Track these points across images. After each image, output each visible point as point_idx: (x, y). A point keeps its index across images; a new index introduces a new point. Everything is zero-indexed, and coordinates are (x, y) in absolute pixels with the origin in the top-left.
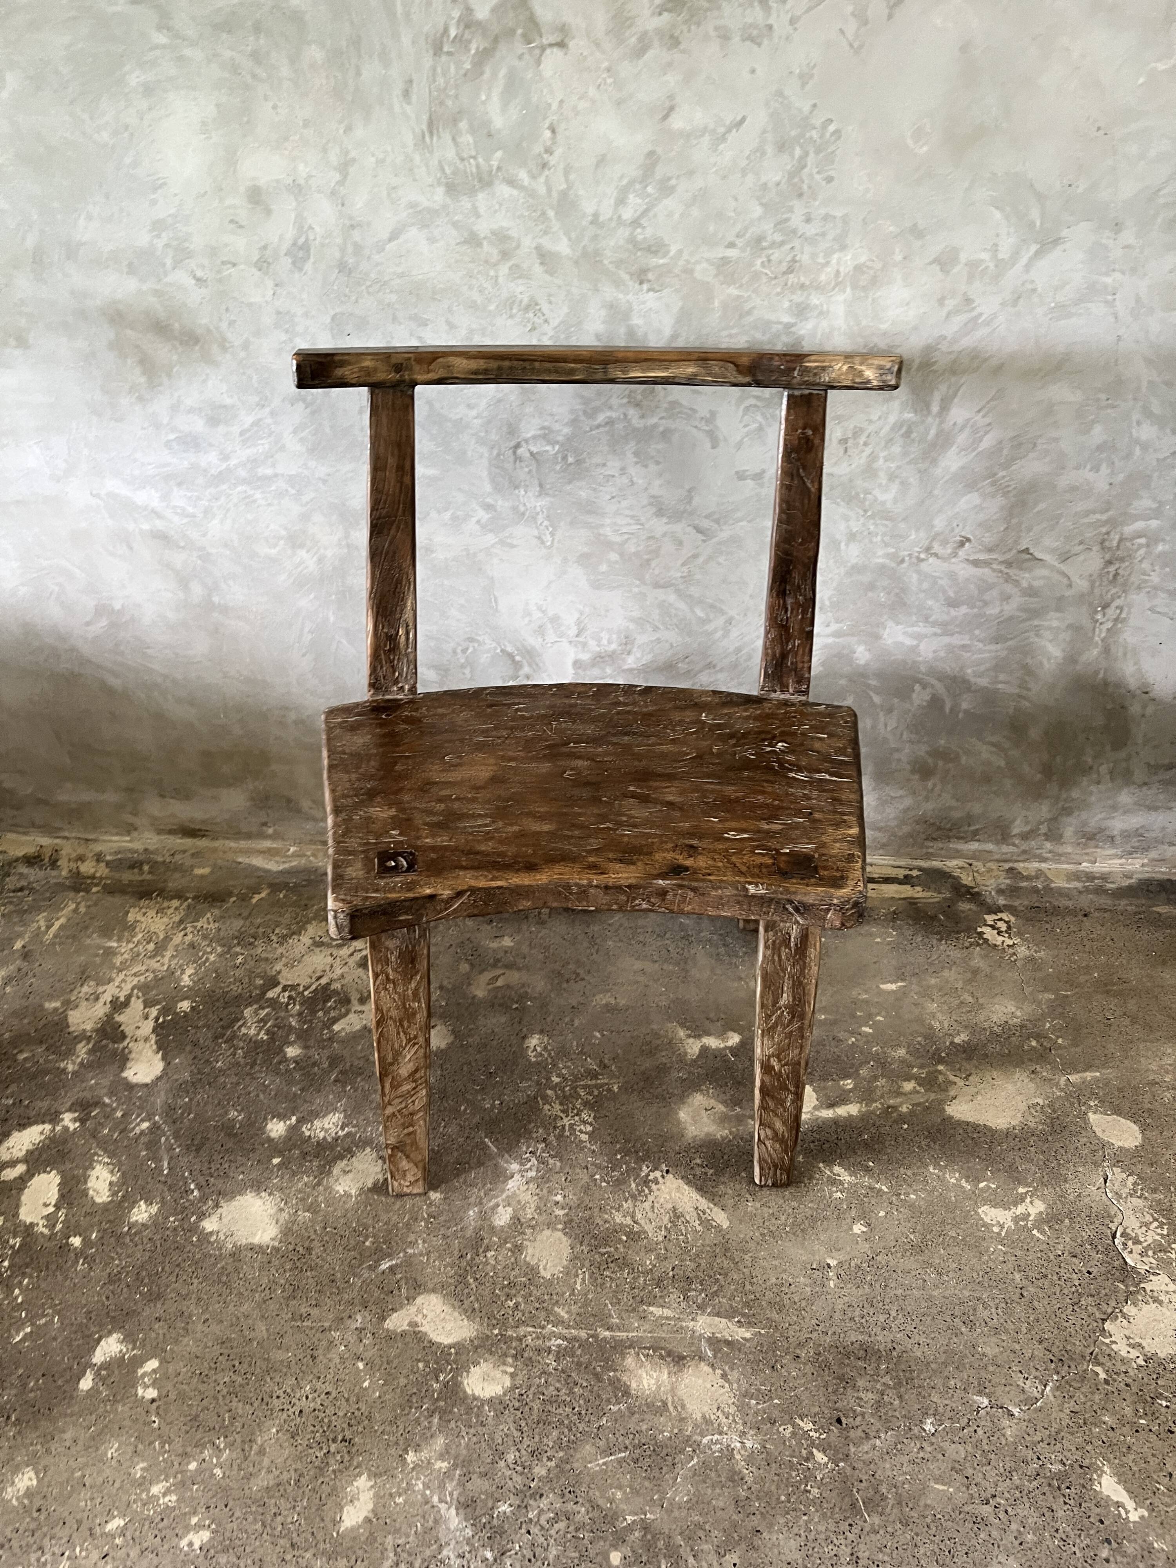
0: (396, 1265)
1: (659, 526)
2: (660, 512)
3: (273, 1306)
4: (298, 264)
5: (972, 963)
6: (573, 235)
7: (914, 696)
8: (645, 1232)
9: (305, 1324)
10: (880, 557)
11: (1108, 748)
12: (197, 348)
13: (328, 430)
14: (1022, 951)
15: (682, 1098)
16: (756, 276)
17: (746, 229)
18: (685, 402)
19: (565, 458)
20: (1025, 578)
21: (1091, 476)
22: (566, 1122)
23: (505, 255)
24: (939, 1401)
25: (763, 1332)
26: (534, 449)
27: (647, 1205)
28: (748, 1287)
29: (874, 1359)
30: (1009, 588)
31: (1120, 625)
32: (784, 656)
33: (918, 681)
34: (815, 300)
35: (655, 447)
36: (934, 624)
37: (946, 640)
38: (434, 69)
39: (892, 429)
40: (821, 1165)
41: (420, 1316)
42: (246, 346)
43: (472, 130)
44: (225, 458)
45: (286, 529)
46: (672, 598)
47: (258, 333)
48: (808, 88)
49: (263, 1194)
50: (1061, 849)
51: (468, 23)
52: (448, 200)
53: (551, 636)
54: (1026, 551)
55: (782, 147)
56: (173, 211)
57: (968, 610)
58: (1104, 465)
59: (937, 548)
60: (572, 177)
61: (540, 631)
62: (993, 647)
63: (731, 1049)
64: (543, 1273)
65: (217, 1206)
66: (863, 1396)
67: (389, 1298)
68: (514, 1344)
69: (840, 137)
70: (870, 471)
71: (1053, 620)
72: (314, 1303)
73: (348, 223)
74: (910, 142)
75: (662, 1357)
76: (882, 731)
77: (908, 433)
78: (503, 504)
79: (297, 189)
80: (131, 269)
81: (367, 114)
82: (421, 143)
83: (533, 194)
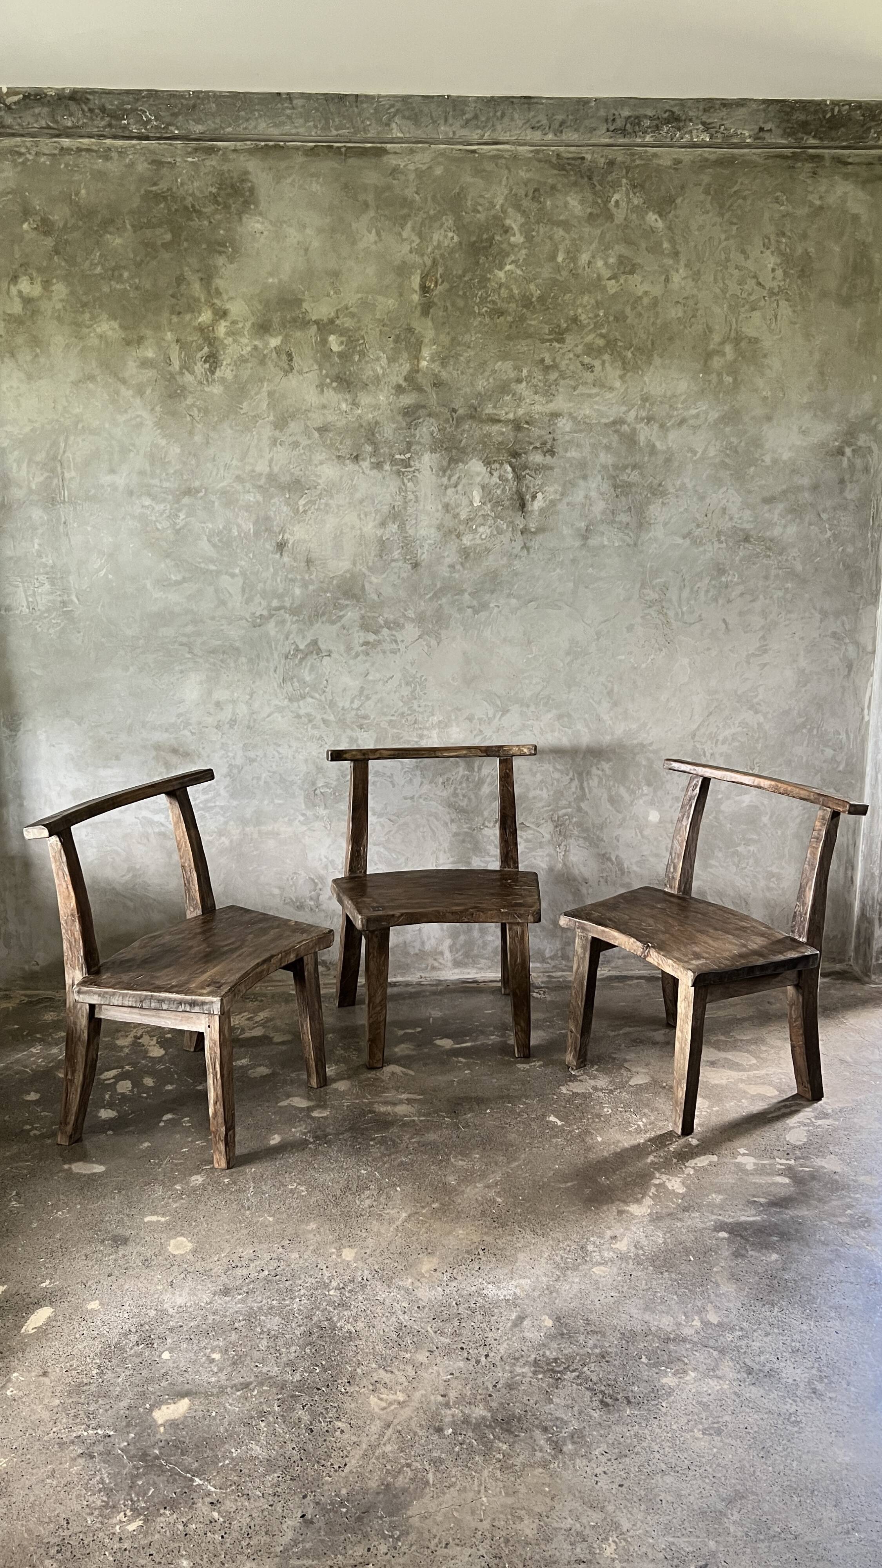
4: (231, 727)
6: (335, 714)
10: (465, 828)
12: (188, 757)
15: (395, 1046)
16: (403, 725)
17: (398, 710)
19: (333, 794)
20: (524, 835)
21: (540, 792)
22: (346, 1055)
23: (310, 721)
25: (427, 1096)
27: (381, 1072)
28: (422, 1087)
31: (567, 853)
34: (426, 732)
38: (285, 664)
41: (291, 1102)
42: (208, 756)
43: (299, 681)
47: (214, 752)
48: (414, 666)
51: (297, 650)
52: (289, 704)
53: (331, 870)
54: (522, 823)
55: (408, 684)
56: (185, 710)
58: (544, 788)
59: (486, 824)
60: (334, 695)
61: (326, 867)
64: (339, 1089)
66: (464, 1106)
67: (278, 1098)
68: (330, 1105)
69: (427, 681)
71: (540, 853)
73: (252, 712)
74: (451, 681)
75: (388, 1104)
77: (467, 779)
78: (309, 813)
79: (234, 702)
80: (167, 730)
81: (261, 677)
82: (280, 686)
83: (320, 700)
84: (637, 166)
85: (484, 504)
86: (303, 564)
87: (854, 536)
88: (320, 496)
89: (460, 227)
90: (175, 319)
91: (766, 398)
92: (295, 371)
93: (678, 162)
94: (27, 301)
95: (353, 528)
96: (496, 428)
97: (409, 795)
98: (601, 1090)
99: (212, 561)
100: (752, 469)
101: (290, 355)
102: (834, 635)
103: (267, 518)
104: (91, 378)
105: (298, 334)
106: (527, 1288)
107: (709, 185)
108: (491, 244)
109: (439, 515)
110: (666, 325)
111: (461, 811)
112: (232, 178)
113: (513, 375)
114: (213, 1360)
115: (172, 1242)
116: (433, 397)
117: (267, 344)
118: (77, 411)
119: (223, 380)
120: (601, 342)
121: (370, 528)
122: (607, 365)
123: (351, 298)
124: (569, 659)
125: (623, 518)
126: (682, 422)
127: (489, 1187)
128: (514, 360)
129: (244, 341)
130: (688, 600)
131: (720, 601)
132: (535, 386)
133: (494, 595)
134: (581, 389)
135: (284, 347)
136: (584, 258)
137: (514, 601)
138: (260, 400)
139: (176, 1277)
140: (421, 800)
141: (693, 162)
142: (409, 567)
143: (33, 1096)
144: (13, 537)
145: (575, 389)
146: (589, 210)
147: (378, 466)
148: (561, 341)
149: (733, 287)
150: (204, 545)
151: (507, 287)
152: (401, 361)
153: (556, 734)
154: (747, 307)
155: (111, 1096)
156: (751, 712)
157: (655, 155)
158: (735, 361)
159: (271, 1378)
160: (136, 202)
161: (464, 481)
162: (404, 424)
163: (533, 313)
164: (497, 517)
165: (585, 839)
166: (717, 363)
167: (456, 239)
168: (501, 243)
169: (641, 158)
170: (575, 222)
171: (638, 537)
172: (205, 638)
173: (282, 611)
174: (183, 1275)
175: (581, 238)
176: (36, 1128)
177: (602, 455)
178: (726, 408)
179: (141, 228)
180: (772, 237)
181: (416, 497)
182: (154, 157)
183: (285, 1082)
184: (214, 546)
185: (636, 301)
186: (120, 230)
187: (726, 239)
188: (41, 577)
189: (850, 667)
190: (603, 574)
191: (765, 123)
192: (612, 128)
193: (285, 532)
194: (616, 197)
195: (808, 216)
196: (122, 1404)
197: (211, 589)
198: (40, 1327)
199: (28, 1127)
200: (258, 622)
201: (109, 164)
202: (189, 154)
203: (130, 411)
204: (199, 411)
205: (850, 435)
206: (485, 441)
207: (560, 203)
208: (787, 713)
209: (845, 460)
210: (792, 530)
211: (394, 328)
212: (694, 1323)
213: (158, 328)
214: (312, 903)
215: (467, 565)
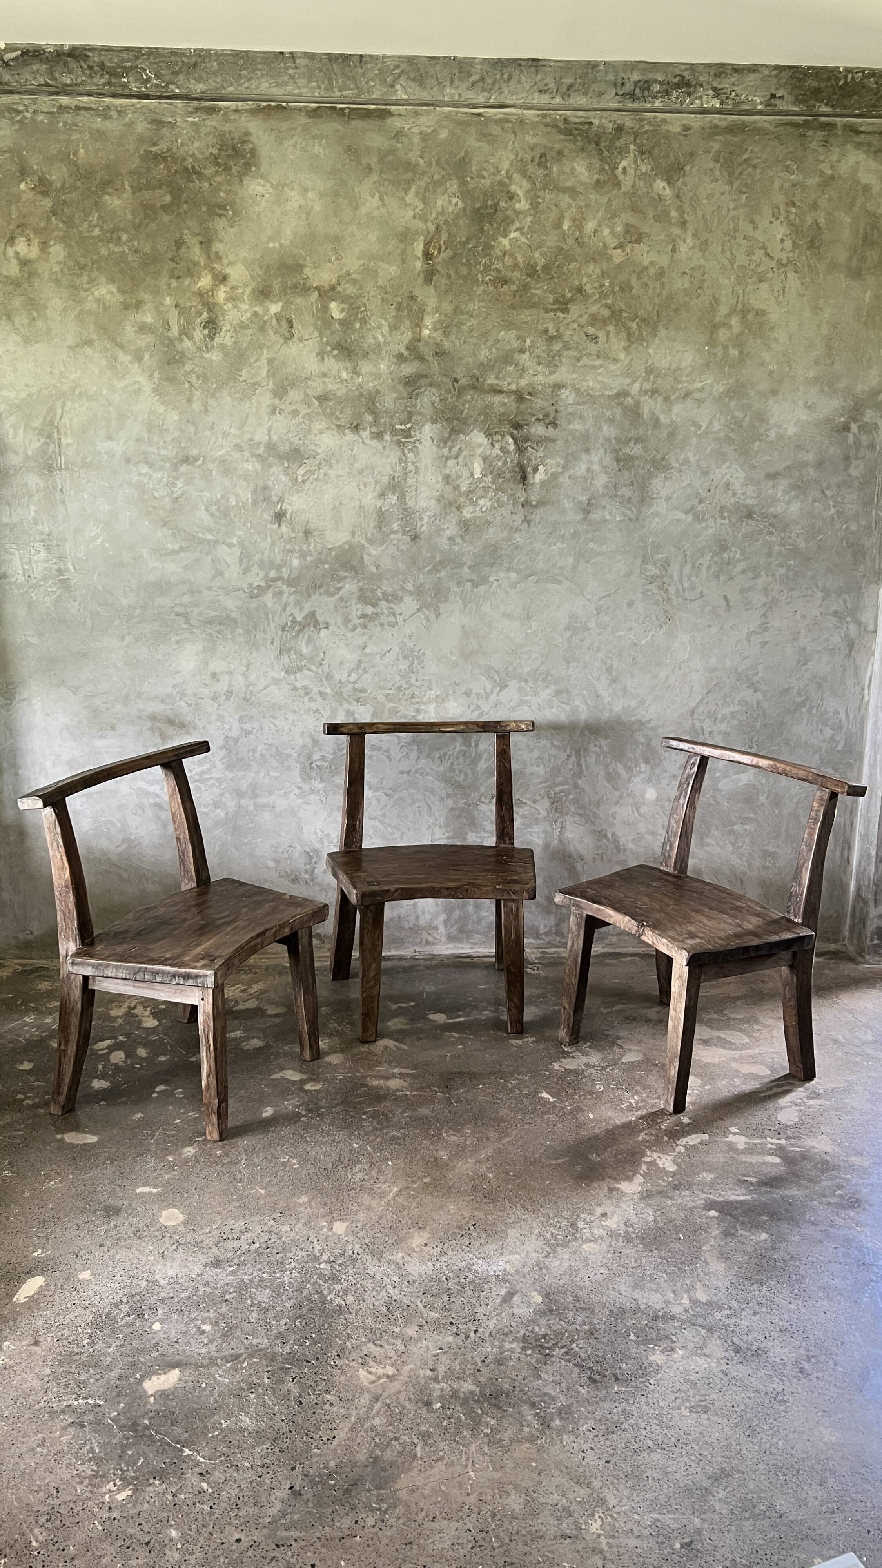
1: (370, 793)
4: (228, 698)
6: (332, 687)
10: (461, 803)
12: (184, 729)
17: (395, 684)
18: (377, 745)
19: (330, 767)
20: (521, 811)
21: (537, 769)
23: (307, 694)
25: (420, 1070)
26: (317, 765)
27: (374, 1046)
28: (415, 1062)
29: (462, 1074)
31: (564, 830)
34: (423, 707)
38: (282, 636)
40: (446, 1033)
42: (204, 728)
43: (295, 654)
47: (209, 723)
48: (412, 640)
51: (294, 621)
52: (286, 676)
53: (326, 844)
54: (519, 799)
55: (405, 658)
56: (182, 681)
58: (541, 765)
59: (483, 799)
60: (331, 668)
61: (321, 841)
63: (410, 1007)
64: (332, 1063)
66: (457, 1081)
68: (322, 1078)
69: (425, 654)
73: (248, 684)
74: (449, 656)
75: (381, 1078)
77: (464, 754)
78: (306, 787)
79: (230, 673)
80: (163, 701)
81: (257, 649)
82: (277, 658)
83: (317, 673)
84: (646, 132)
85: (485, 476)
86: (301, 535)
87: (857, 513)
88: (319, 466)
89: (465, 193)
90: (174, 283)
91: (772, 372)
92: (295, 338)
93: (687, 128)
94: (24, 263)
95: (352, 498)
96: (497, 399)
97: (405, 769)
98: (593, 1067)
99: (210, 531)
100: (757, 444)
101: (290, 322)
102: (836, 613)
103: (266, 488)
104: (89, 343)
105: (299, 301)
106: (516, 1264)
107: (719, 152)
108: (496, 210)
109: (439, 486)
110: (671, 297)
111: (458, 786)
112: (232, 139)
113: (516, 345)
114: (203, 1332)
115: (164, 1213)
116: (435, 367)
117: (267, 311)
118: (73, 376)
119: (222, 346)
120: (606, 313)
121: (369, 499)
122: (611, 335)
123: (353, 264)
124: (568, 634)
125: (626, 492)
126: (687, 395)
127: (480, 1162)
128: (518, 329)
129: (244, 307)
130: (690, 576)
131: (722, 578)
132: (538, 357)
133: (494, 569)
134: (585, 361)
135: (283, 313)
136: (590, 226)
137: (513, 575)
138: (259, 368)
139: (167, 1248)
140: (418, 775)
141: (703, 128)
142: (409, 539)
143: (26, 1066)
144: (9, 504)
145: (578, 360)
146: (596, 177)
147: (378, 436)
148: (565, 311)
149: (742, 258)
150: (202, 514)
151: (511, 255)
152: (402, 329)
153: (554, 710)
154: (755, 279)
155: (104, 1067)
156: (752, 691)
157: (664, 121)
158: (741, 333)
159: (261, 1350)
160: (135, 162)
161: (464, 453)
162: (405, 394)
163: (537, 282)
164: (497, 489)
165: (581, 815)
166: (723, 335)
167: (460, 205)
168: (507, 209)
169: (649, 123)
170: (581, 189)
171: (640, 512)
172: (201, 608)
173: (280, 582)
174: (174, 1247)
175: (588, 206)
176: (29, 1098)
177: (605, 428)
178: (731, 381)
179: (141, 189)
180: (782, 207)
181: (417, 468)
182: (154, 116)
183: (278, 1054)
184: (212, 515)
185: (642, 271)
186: (119, 191)
187: (734, 209)
188: (37, 545)
189: (851, 645)
190: (604, 549)
191: (776, 89)
192: (620, 93)
193: (283, 502)
194: (624, 163)
195: (819, 185)
196: (112, 1374)
197: (208, 559)
198: (32, 1296)
199: (21, 1096)
200: (256, 593)
201: (107, 123)
202: (190, 114)
203: (127, 377)
204: (198, 378)
205: (855, 411)
206: (486, 412)
207: (568, 171)
208: (786, 691)
209: (851, 435)
210: (795, 507)
211: (397, 296)
212: (683, 1301)
213: (156, 292)
214: (307, 876)
215: (467, 538)
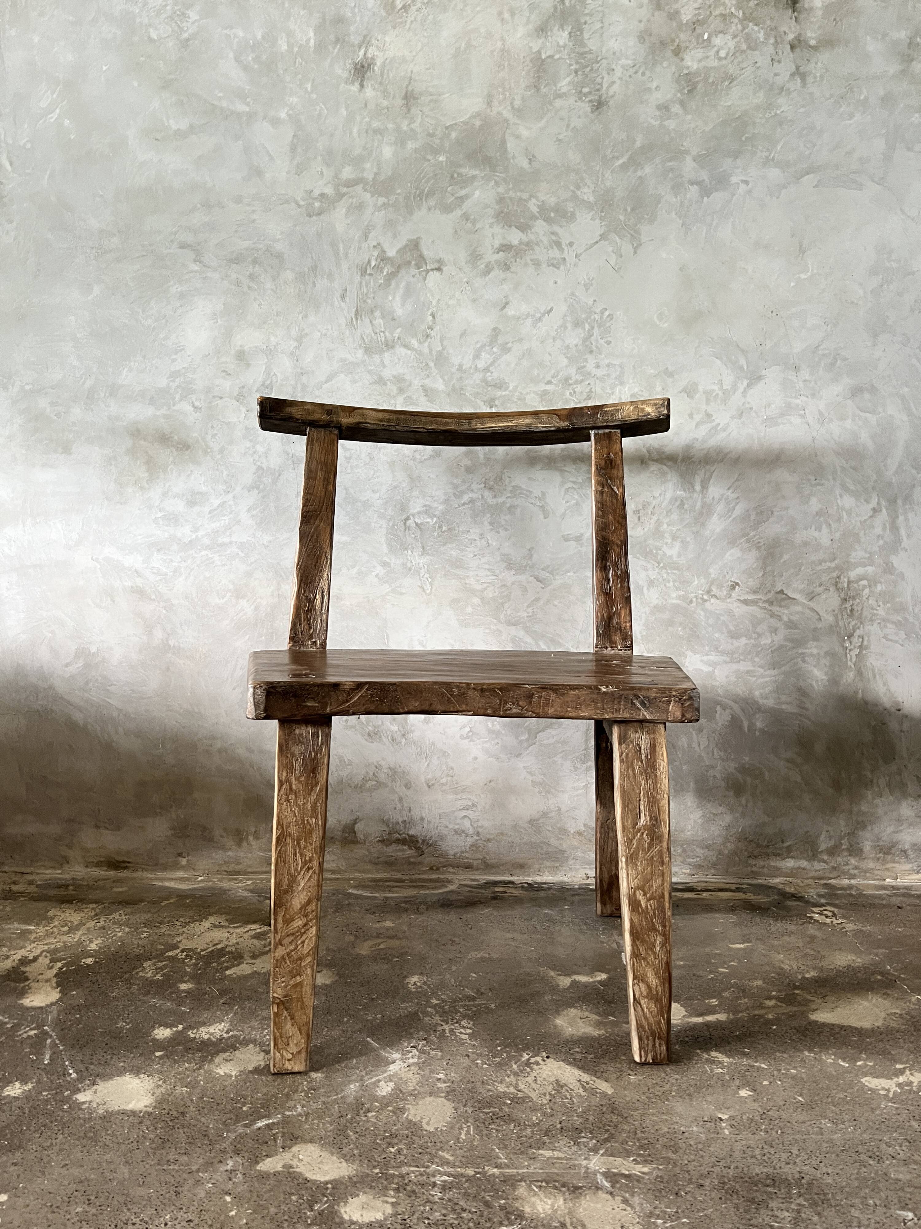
0: (274, 1123)
1: (509, 577)
2: (509, 567)
3: (139, 1155)
5: (808, 933)
6: (446, 378)
7: (717, 715)
8: (529, 1097)
9: (171, 1167)
10: (674, 597)
11: (881, 762)
12: (187, 452)
13: (273, 509)
14: (850, 927)
15: (558, 1013)
17: (558, 372)
18: (523, 486)
19: (440, 527)
20: (785, 613)
21: (816, 534)
22: (447, 1027)
23: (401, 390)
24: (860, 1216)
25: (661, 1167)
26: (419, 521)
27: (530, 1079)
28: (640, 1135)
29: (783, 1186)
30: (773, 622)
31: (864, 652)
32: (610, 618)
33: (719, 703)
35: (504, 518)
36: (723, 653)
37: (735, 666)
38: (361, 283)
39: (670, 502)
40: (698, 1051)
41: (296, 1160)
42: (221, 451)
43: (383, 317)
44: (196, 530)
45: (234, 584)
46: (521, 633)
48: (590, 291)
49: (142, 1076)
50: (864, 865)
51: (383, 258)
52: (366, 357)
54: (782, 592)
55: (577, 324)
56: (186, 365)
57: (747, 642)
58: (824, 526)
59: (715, 591)
60: (445, 343)
62: (773, 672)
63: (600, 982)
64: (426, 1127)
65: (94, 1083)
66: (778, 1214)
67: (264, 1147)
68: (396, 1181)
69: (612, 319)
70: (658, 533)
71: (812, 648)
72: (183, 1151)
73: (299, 371)
74: (656, 320)
75: (556, 1188)
76: (697, 749)
77: (682, 505)
78: (395, 562)
80: (152, 401)
81: (318, 308)
82: (350, 324)
83: (421, 353)
86: (399, 102)
95: (489, 37)
99: (241, 96)
103: (339, 20)
109: (643, 13)
121: (519, 37)
124: (873, 282)
133: (738, 161)
137: (774, 173)
142: (588, 108)
150: (228, 68)
153: (848, 424)
164: (748, 18)
165: (898, 624)
172: (224, 235)
173: (359, 188)
184: (246, 68)
193: (369, 44)
197: (237, 147)
200: (317, 207)
215: (693, 105)
